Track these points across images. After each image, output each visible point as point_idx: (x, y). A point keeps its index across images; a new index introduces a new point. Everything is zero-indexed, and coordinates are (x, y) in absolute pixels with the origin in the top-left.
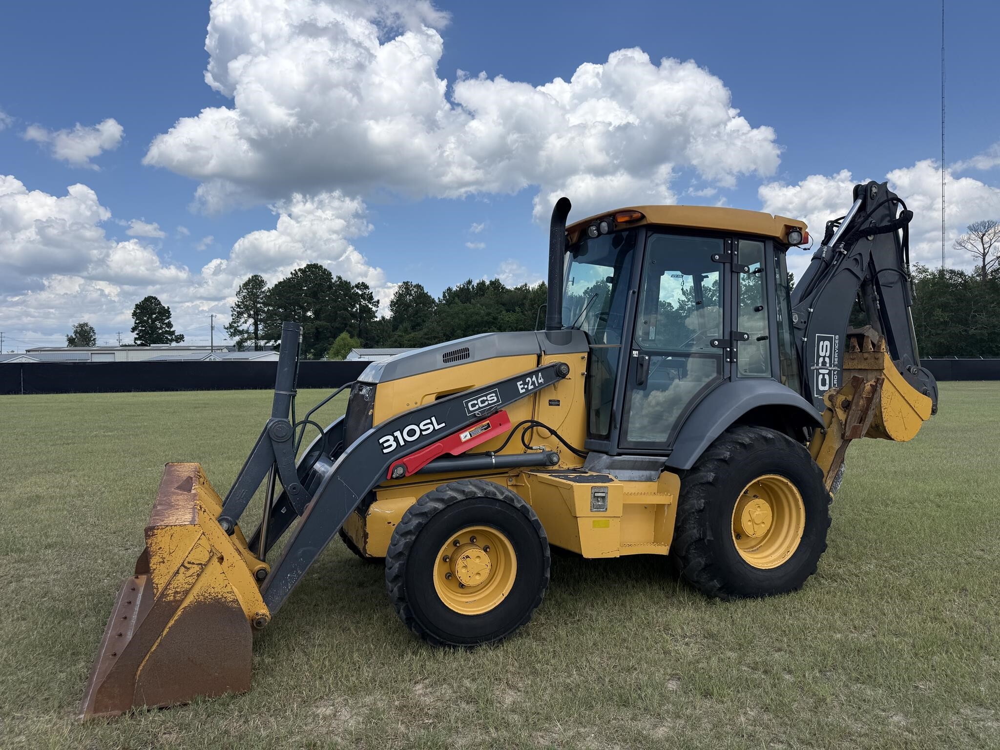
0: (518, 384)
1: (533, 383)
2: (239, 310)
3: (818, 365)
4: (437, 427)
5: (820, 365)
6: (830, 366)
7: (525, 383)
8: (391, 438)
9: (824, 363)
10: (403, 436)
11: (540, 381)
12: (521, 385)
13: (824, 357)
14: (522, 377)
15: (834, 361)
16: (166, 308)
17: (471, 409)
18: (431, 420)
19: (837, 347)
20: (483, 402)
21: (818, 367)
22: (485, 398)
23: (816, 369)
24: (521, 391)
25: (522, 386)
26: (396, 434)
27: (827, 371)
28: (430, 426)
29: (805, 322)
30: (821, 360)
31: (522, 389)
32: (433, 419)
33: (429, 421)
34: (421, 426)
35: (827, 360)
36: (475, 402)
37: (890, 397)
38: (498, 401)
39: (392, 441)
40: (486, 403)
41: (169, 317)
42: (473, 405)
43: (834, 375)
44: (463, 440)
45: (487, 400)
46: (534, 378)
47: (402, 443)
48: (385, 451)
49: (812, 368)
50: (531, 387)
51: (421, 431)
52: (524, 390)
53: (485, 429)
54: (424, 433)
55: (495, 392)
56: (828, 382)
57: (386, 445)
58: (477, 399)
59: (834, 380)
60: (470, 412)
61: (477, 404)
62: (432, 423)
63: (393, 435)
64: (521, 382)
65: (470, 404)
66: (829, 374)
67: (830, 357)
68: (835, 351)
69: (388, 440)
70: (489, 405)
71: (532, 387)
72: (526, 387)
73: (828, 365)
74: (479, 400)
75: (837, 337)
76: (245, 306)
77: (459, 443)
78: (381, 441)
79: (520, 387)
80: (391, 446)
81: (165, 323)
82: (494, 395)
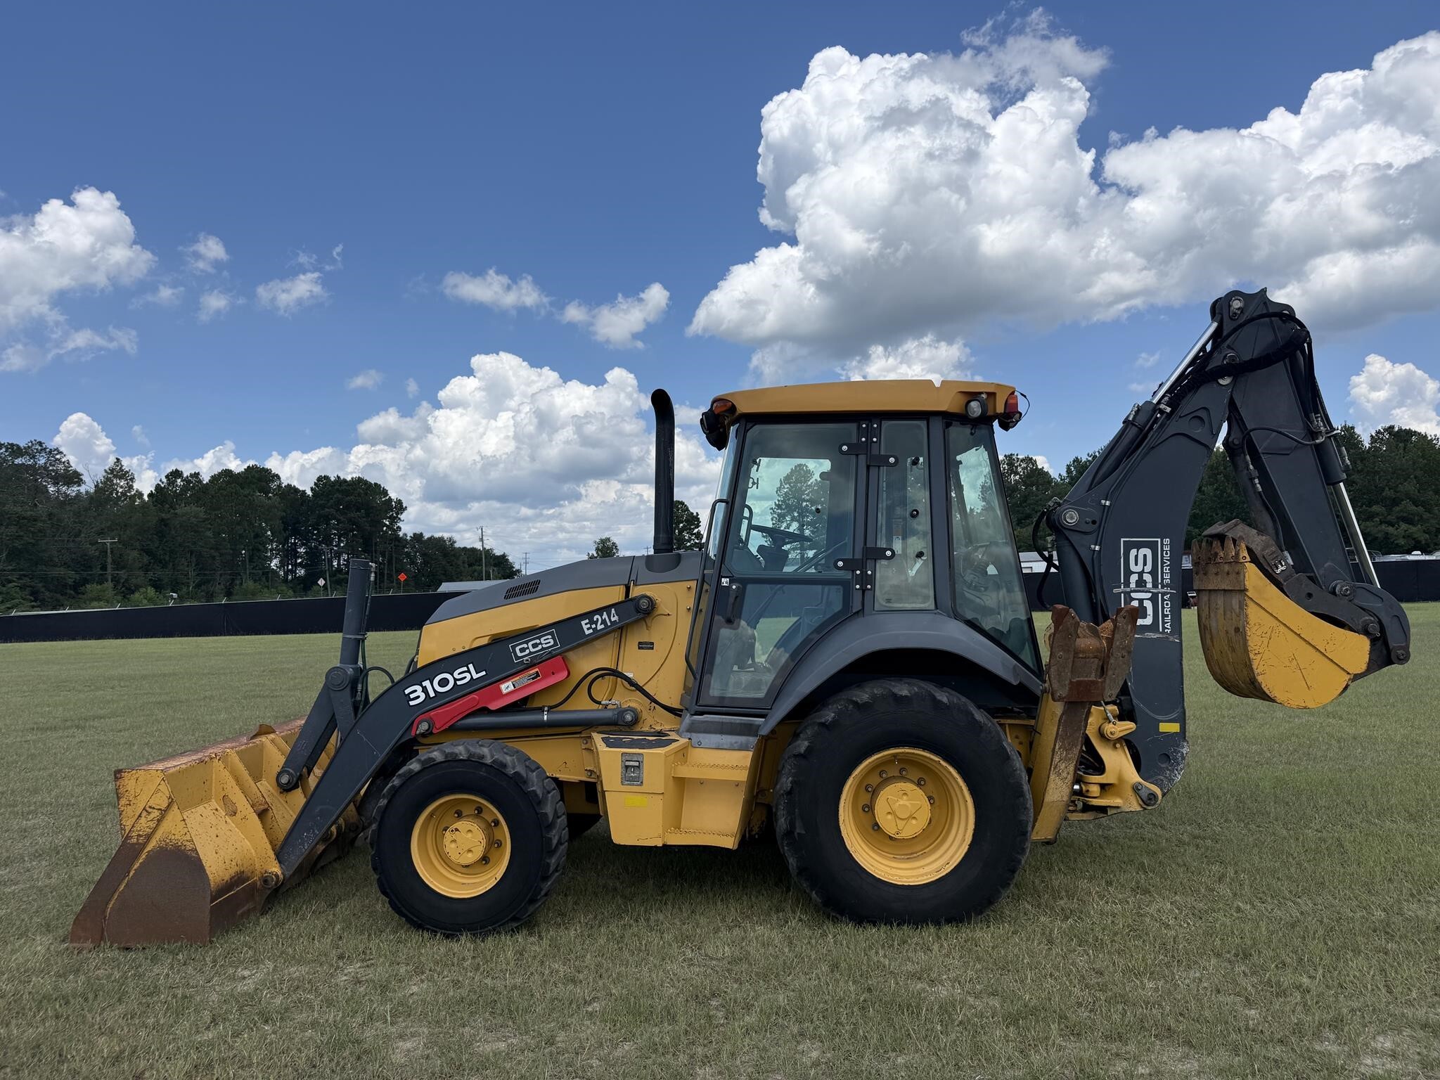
0: (583, 623)
1: (604, 622)
2: (779, 511)
3: (1127, 583)
4: (475, 676)
5: (1133, 585)
6: (1155, 586)
7: (591, 622)
8: (418, 688)
9: (1141, 583)
10: (433, 687)
11: (613, 619)
12: (586, 624)
13: (1141, 574)
14: (589, 615)
15: (1163, 579)
16: (695, 514)
17: (519, 654)
18: (468, 668)
19: (1167, 557)
20: (535, 646)
21: (1128, 590)
22: (538, 641)
23: (1125, 593)
24: (587, 632)
25: (589, 626)
26: (424, 684)
27: (1149, 595)
28: (467, 675)
29: (1094, 522)
30: (1134, 578)
31: (588, 629)
32: (471, 666)
33: (465, 669)
34: (456, 674)
35: (1147, 577)
36: (525, 646)
37: (1268, 635)
38: (555, 644)
39: (419, 692)
40: (540, 647)
41: (698, 526)
42: (522, 650)
43: (1163, 600)
44: (505, 691)
45: (541, 643)
46: (605, 616)
47: (432, 694)
48: (412, 703)
49: (1115, 591)
50: (600, 627)
51: (456, 680)
52: (591, 631)
53: (533, 679)
54: (459, 683)
55: (551, 634)
56: (1150, 611)
57: (412, 696)
58: (527, 643)
59: (1163, 608)
60: (518, 658)
61: (528, 648)
62: (469, 671)
63: (421, 685)
64: (587, 621)
65: (517, 649)
66: (1154, 599)
67: (1153, 573)
68: (1163, 563)
69: (415, 691)
70: (543, 649)
71: (603, 626)
72: (594, 626)
73: (1149, 585)
74: (530, 644)
75: (1167, 541)
76: (788, 506)
77: (500, 695)
78: (407, 692)
79: (585, 627)
80: (418, 697)
81: (695, 534)
82: (550, 637)
